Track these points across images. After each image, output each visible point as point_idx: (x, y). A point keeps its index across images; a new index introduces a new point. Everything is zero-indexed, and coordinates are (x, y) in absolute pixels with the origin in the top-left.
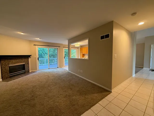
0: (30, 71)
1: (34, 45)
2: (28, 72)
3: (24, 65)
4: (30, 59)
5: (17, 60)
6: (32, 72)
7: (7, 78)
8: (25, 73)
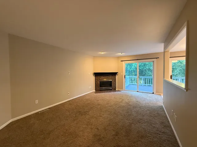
0: (116, 89)
1: (121, 61)
2: (114, 90)
3: (111, 81)
4: (117, 77)
5: (105, 76)
6: (119, 91)
7: (98, 91)
8: (111, 90)
